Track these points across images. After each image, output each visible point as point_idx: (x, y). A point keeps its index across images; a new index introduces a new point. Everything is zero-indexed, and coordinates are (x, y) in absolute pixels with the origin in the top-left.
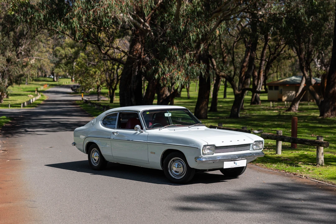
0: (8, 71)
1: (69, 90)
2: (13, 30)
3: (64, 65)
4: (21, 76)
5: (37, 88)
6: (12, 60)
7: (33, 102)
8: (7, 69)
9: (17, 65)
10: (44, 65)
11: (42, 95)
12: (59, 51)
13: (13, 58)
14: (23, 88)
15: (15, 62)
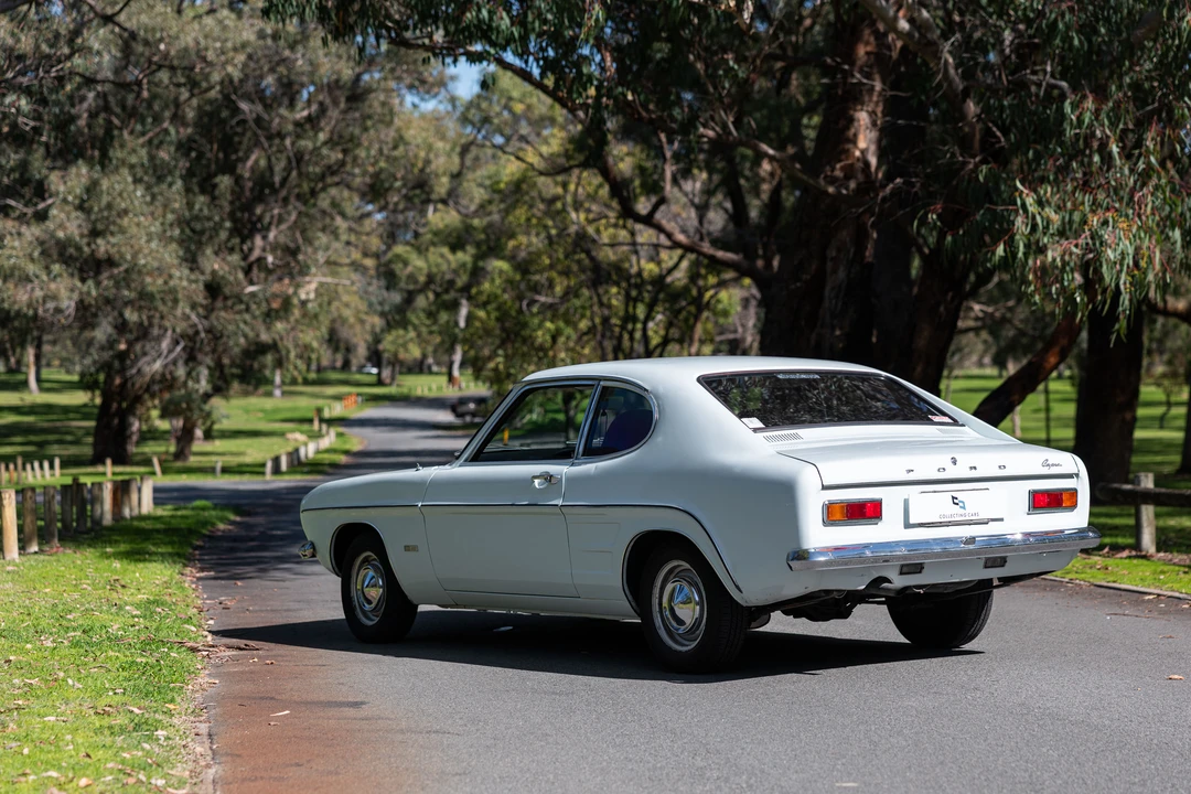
0: (209, 331)
1: (445, 416)
2: (229, 168)
3: (422, 315)
5: (319, 410)
6: (227, 291)
7: (308, 457)
8: (207, 324)
9: (248, 310)
10: (344, 321)
11: (340, 435)
12: (406, 263)
13: (231, 278)
14: (263, 411)
15: (239, 299)
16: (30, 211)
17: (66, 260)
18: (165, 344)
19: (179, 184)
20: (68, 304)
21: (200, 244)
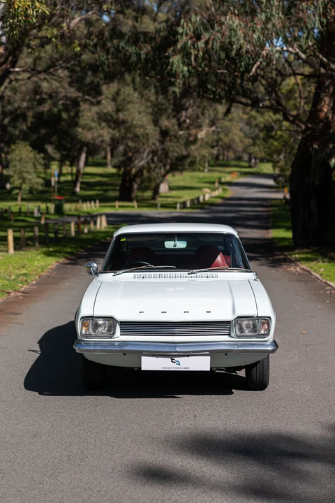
0: (163, 150)
1: (271, 182)
3: (261, 141)
4: (184, 157)
5: (220, 179)
6: (171, 133)
7: (204, 199)
8: (162, 147)
9: (178, 141)
10: (234, 141)
11: (224, 190)
12: (255, 119)
13: (172, 128)
14: (199, 178)
15: (176, 137)
16: (94, 100)
17: (107, 121)
18: (145, 155)
19: (153, 90)
20: (107, 138)
21: (161, 115)
